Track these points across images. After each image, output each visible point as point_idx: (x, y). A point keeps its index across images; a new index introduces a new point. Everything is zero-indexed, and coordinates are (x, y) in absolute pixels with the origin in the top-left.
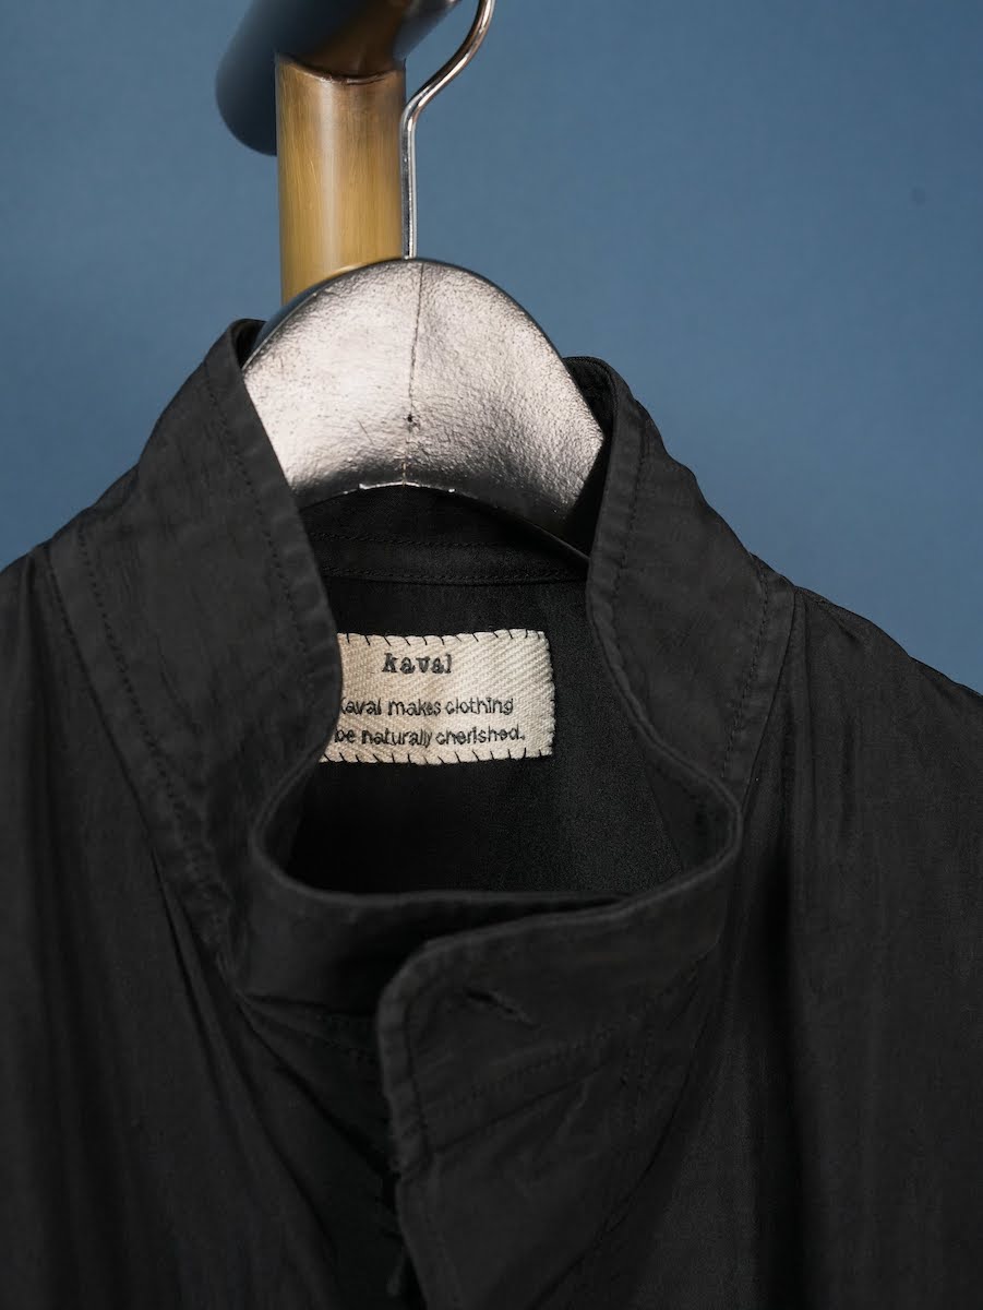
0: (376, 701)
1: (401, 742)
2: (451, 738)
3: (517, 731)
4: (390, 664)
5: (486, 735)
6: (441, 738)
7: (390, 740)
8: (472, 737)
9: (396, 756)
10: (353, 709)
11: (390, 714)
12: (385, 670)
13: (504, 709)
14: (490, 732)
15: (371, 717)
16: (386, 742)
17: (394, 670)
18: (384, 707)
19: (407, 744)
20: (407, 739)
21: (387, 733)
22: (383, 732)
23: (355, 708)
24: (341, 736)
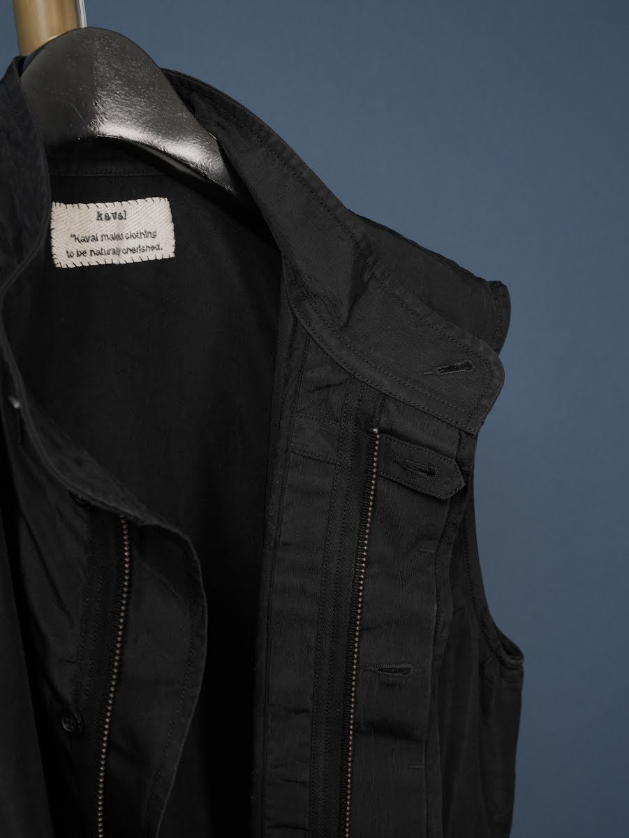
0: (95, 235)
1: (108, 254)
2: (129, 252)
3: (159, 246)
4: (99, 217)
5: (145, 249)
6: (125, 251)
7: (103, 253)
8: (138, 250)
9: (106, 261)
11: (102, 241)
12: (98, 219)
13: (152, 236)
14: (147, 247)
15: (93, 243)
16: (101, 254)
17: (101, 219)
18: (99, 237)
19: (111, 255)
20: (111, 252)
21: (102, 250)
22: (100, 250)
23: (85, 240)
24: (79, 253)
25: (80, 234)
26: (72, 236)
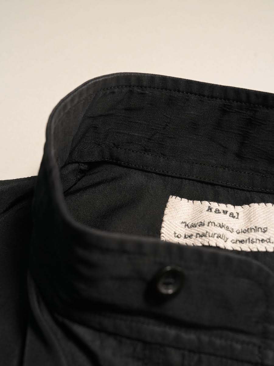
0: (203, 222)
1: (213, 236)
2: (238, 242)
3: (269, 239)
4: (210, 209)
5: (255, 240)
6: (233, 241)
7: (208, 236)
8: (248, 241)
9: (210, 242)
10: (193, 226)
11: (208, 226)
12: (208, 211)
13: (263, 231)
14: (256, 240)
15: (200, 227)
16: (205, 236)
17: (211, 211)
18: (206, 223)
19: (215, 238)
20: (216, 236)
21: (207, 232)
22: (205, 232)
23: (194, 226)
24: (187, 236)
25: (190, 222)
26: (183, 223)
